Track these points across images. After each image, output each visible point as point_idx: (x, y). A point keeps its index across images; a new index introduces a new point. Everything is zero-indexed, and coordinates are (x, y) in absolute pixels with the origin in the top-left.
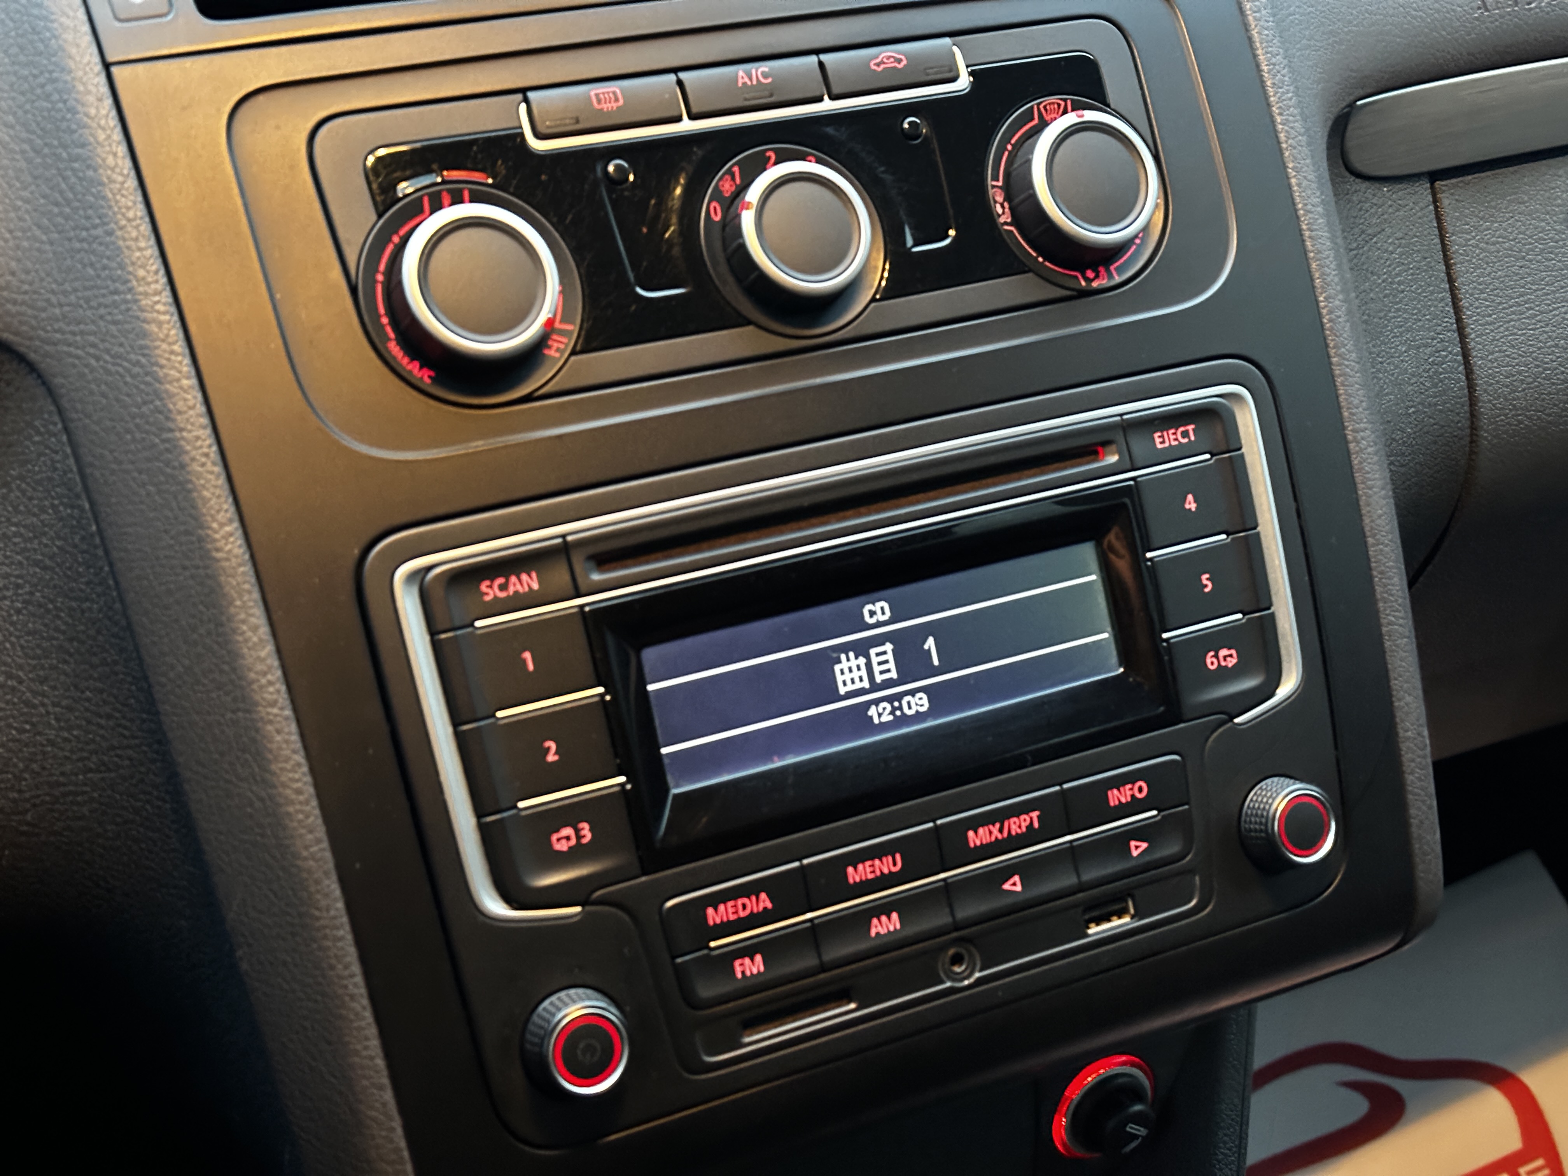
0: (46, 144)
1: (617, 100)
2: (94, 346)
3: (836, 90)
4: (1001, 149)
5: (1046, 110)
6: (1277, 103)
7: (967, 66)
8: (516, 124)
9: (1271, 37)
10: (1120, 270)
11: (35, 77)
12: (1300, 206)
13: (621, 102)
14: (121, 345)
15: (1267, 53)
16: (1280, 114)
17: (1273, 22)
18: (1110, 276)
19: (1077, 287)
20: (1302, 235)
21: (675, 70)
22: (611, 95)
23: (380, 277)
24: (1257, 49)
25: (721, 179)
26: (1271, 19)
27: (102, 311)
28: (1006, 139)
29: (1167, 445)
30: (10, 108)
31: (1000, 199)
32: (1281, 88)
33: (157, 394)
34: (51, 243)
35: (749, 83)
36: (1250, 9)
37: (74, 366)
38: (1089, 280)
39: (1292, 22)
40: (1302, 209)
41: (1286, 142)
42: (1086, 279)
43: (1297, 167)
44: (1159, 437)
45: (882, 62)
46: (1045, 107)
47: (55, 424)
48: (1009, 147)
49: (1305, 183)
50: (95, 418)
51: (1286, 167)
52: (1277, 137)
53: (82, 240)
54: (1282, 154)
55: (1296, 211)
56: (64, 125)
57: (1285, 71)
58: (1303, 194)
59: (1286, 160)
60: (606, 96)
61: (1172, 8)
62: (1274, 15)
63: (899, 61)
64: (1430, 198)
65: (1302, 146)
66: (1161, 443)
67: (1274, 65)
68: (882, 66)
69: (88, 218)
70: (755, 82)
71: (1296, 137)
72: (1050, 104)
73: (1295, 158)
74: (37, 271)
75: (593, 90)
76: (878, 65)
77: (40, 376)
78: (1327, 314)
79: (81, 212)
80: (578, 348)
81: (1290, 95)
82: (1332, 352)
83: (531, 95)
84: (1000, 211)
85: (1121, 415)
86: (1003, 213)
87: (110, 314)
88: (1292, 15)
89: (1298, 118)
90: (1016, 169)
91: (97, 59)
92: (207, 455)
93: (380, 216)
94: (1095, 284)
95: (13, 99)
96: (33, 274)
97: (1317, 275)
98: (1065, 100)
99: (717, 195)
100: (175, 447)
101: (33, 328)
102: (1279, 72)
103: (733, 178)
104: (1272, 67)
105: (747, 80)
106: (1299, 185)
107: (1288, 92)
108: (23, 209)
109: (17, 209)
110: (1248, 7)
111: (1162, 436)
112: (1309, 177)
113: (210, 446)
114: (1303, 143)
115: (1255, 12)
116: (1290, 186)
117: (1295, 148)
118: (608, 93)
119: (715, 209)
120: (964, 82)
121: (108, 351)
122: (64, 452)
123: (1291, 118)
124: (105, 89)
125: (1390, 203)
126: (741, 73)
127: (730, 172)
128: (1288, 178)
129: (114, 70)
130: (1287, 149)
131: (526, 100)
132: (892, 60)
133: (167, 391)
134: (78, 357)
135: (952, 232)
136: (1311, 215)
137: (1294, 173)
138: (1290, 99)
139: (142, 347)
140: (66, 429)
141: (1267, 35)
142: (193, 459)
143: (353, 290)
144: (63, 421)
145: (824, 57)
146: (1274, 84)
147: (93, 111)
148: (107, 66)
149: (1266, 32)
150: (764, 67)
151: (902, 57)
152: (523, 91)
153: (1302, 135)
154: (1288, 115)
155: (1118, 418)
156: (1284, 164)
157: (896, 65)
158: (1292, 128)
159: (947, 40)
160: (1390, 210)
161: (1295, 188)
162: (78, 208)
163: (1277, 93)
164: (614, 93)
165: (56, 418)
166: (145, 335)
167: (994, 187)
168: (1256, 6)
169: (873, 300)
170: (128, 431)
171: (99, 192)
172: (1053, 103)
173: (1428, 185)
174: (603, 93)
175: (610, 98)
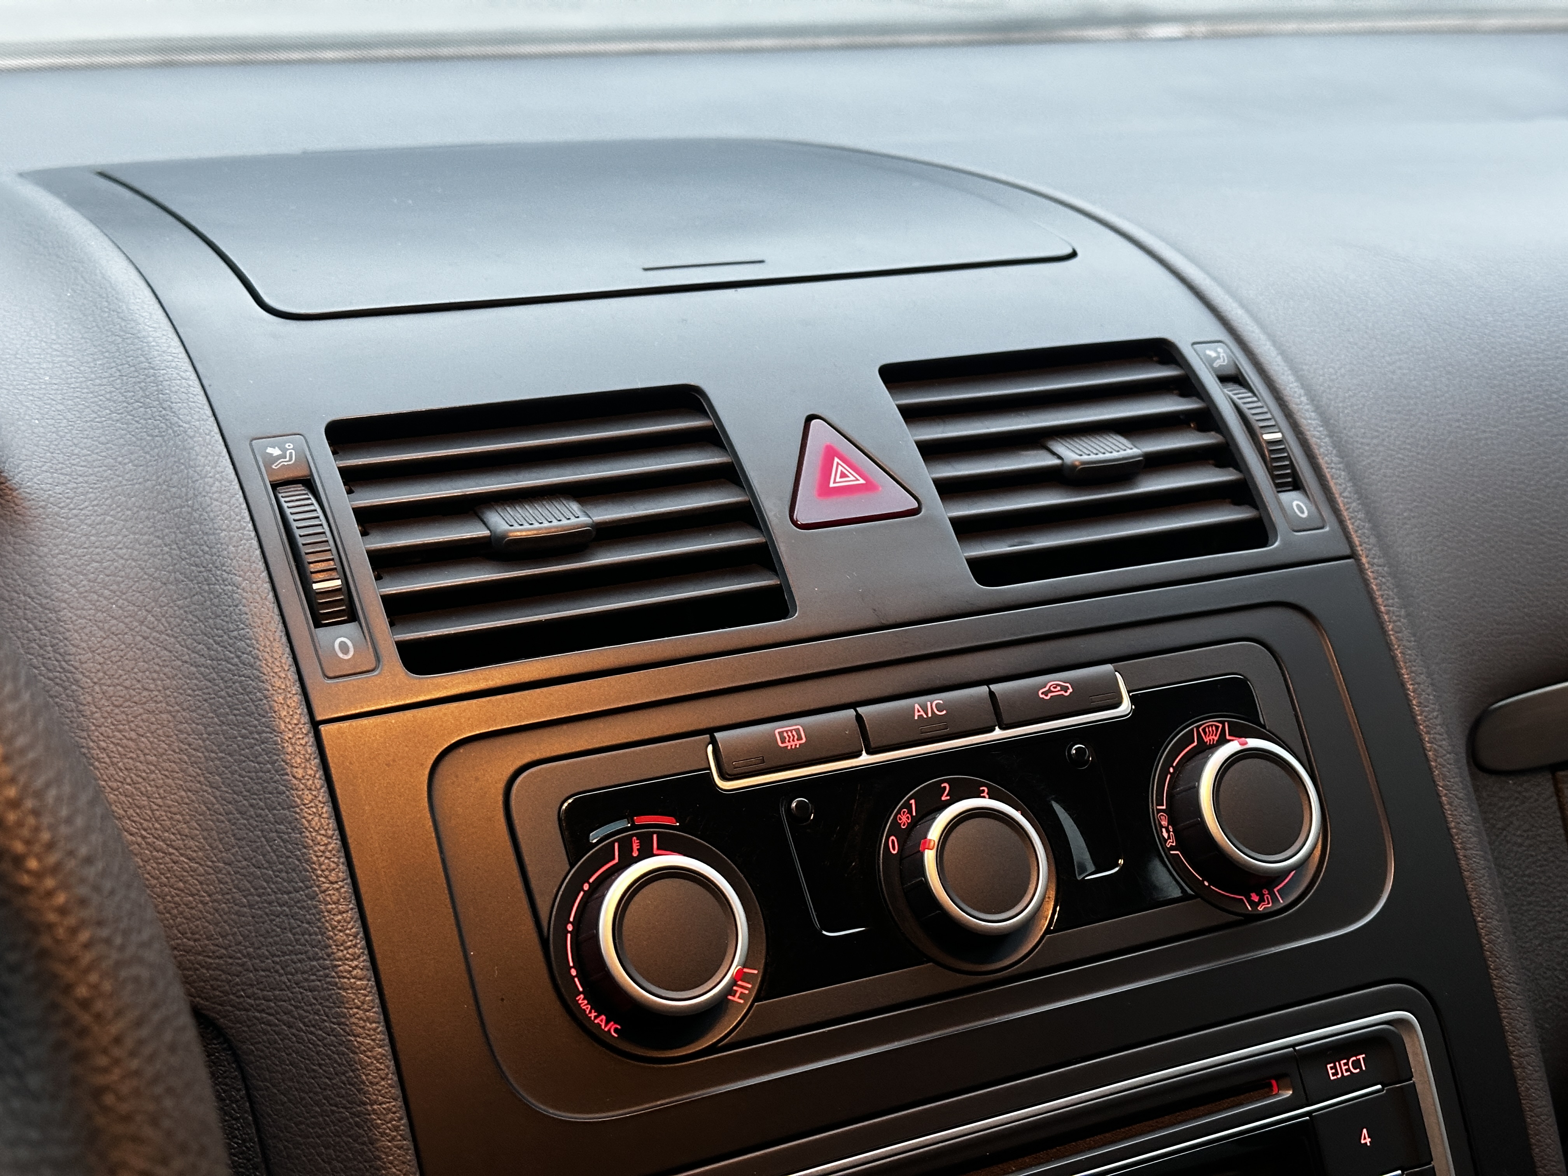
0: (252, 805)
1: (800, 738)
2: (288, 1013)
3: (1006, 719)
4: (1165, 772)
5: (1205, 733)
6: (1425, 721)
7: (1129, 692)
8: (705, 766)
9: (1414, 657)
10: (1283, 893)
11: (244, 737)
12: (1453, 825)
13: (804, 741)
14: (317, 1013)
15: (1412, 672)
16: (1428, 733)
17: (1415, 641)
18: (1275, 900)
19: (1243, 912)
20: (1456, 854)
21: (853, 705)
22: (794, 733)
23: (570, 928)
24: (1402, 668)
25: (899, 812)
26: (1413, 639)
27: (299, 977)
28: (1168, 762)
29: (1339, 1076)
30: (217, 768)
31: (1164, 823)
32: (1426, 707)
33: (350, 1064)
34: (251, 906)
35: (925, 716)
36: (1392, 630)
37: (265, 1033)
38: (1255, 905)
39: (1429, 637)
40: (1455, 828)
41: (1436, 761)
42: (1252, 903)
43: (1447, 786)
44: (1331, 1068)
45: (1050, 691)
46: (1204, 730)
47: (239, 1090)
48: (1171, 770)
49: (1456, 802)
50: (283, 1087)
51: (1436, 785)
52: (1426, 755)
53: (285, 904)
54: (1432, 773)
55: (1449, 829)
56: (271, 787)
57: (1429, 690)
58: (1455, 813)
59: (1436, 779)
60: (790, 734)
61: (1318, 629)
62: (1414, 635)
63: (1065, 689)
64: (1552, 789)
65: (1450, 764)
66: (1333, 1075)
67: (1419, 684)
68: (1050, 695)
69: (290, 881)
70: (930, 715)
71: (1445, 755)
72: (1208, 726)
73: (1445, 776)
74: (234, 934)
75: (777, 728)
76: (1045, 693)
77: (227, 1041)
78: (1486, 935)
79: (284, 875)
80: (763, 994)
81: (1435, 714)
82: (1493, 974)
83: (718, 735)
84: (1165, 835)
85: (1293, 1046)
86: (1169, 837)
87: (306, 980)
88: (1428, 630)
89: (1445, 736)
90: (1179, 793)
91: (305, 719)
92: (396, 1129)
93: (572, 866)
94: (1260, 908)
95: (220, 759)
96: (230, 937)
97: (1474, 894)
98: (1223, 723)
99: (895, 829)
100: (366, 1121)
101: (226, 993)
102: (1423, 691)
103: (910, 812)
104: (1416, 686)
105: (922, 713)
106: (1450, 804)
107: (1433, 710)
108: (224, 872)
109: (218, 871)
110: (1390, 627)
111: (1334, 1067)
112: (1461, 795)
113: (401, 1119)
114: (1452, 761)
115: (1397, 632)
116: (1441, 804)
117: (1444, 766)
118: (791, 731)
119: (893, 841)
120: (1126, 707)
121: (301, 1018)
122: (245, 1119)
123: (1438, 736)
124: (312, 749)
125: (1516, 795)
126: (917, 706)
127: (908, 806)
128: (1439, 796)
129: (322, 728)
130: (1436, 767)
131: (714, 742)
132: (1059, 688)
133: (360, 1061)
134: (269, 1024)
135: (1121, 862)
136: (1464, 834)
137: (1445, 792)
138: (1436, 718)
139: (339, 1015)
140: (249, 1097)
141: (1410, 655)
142: (383, 1134)
143: (544, 942)
144: (247, 1089)
145: (993, 687)
146: (1420, 703)
147: (300, 772)
148: (315, 725)
149: (1409, 652)
150: (938, 699)
151: (1068, 685)
152: (711, 731)
153: (1450, 753)
154: (1435, 733)
155: (1291, 1049)
156: (1434, 782)
157: (1063, 692)
158: (1440, 746)
159: (1109, 667)
160: (1517, 803)
161: (1447, 807)
162: (280, 871)
163: (1423, 712)
164: (797, 731)
165: (240, 1085)
166: (341, 1002)
167: (1159, 811)
168: (1397, 626)
169: (1048, 931)
170: (317, 1103)
171: (304, 854)
172: (1212, 726)
173: (1550, 776)
174: (787, 732)
175: (793, 736)
